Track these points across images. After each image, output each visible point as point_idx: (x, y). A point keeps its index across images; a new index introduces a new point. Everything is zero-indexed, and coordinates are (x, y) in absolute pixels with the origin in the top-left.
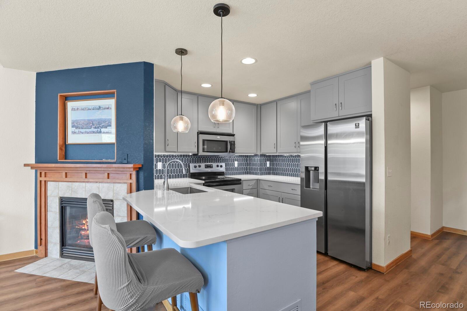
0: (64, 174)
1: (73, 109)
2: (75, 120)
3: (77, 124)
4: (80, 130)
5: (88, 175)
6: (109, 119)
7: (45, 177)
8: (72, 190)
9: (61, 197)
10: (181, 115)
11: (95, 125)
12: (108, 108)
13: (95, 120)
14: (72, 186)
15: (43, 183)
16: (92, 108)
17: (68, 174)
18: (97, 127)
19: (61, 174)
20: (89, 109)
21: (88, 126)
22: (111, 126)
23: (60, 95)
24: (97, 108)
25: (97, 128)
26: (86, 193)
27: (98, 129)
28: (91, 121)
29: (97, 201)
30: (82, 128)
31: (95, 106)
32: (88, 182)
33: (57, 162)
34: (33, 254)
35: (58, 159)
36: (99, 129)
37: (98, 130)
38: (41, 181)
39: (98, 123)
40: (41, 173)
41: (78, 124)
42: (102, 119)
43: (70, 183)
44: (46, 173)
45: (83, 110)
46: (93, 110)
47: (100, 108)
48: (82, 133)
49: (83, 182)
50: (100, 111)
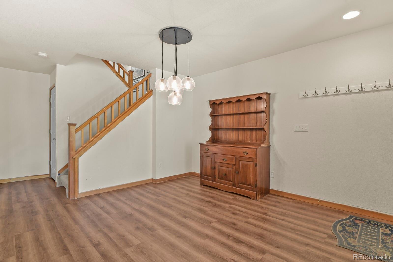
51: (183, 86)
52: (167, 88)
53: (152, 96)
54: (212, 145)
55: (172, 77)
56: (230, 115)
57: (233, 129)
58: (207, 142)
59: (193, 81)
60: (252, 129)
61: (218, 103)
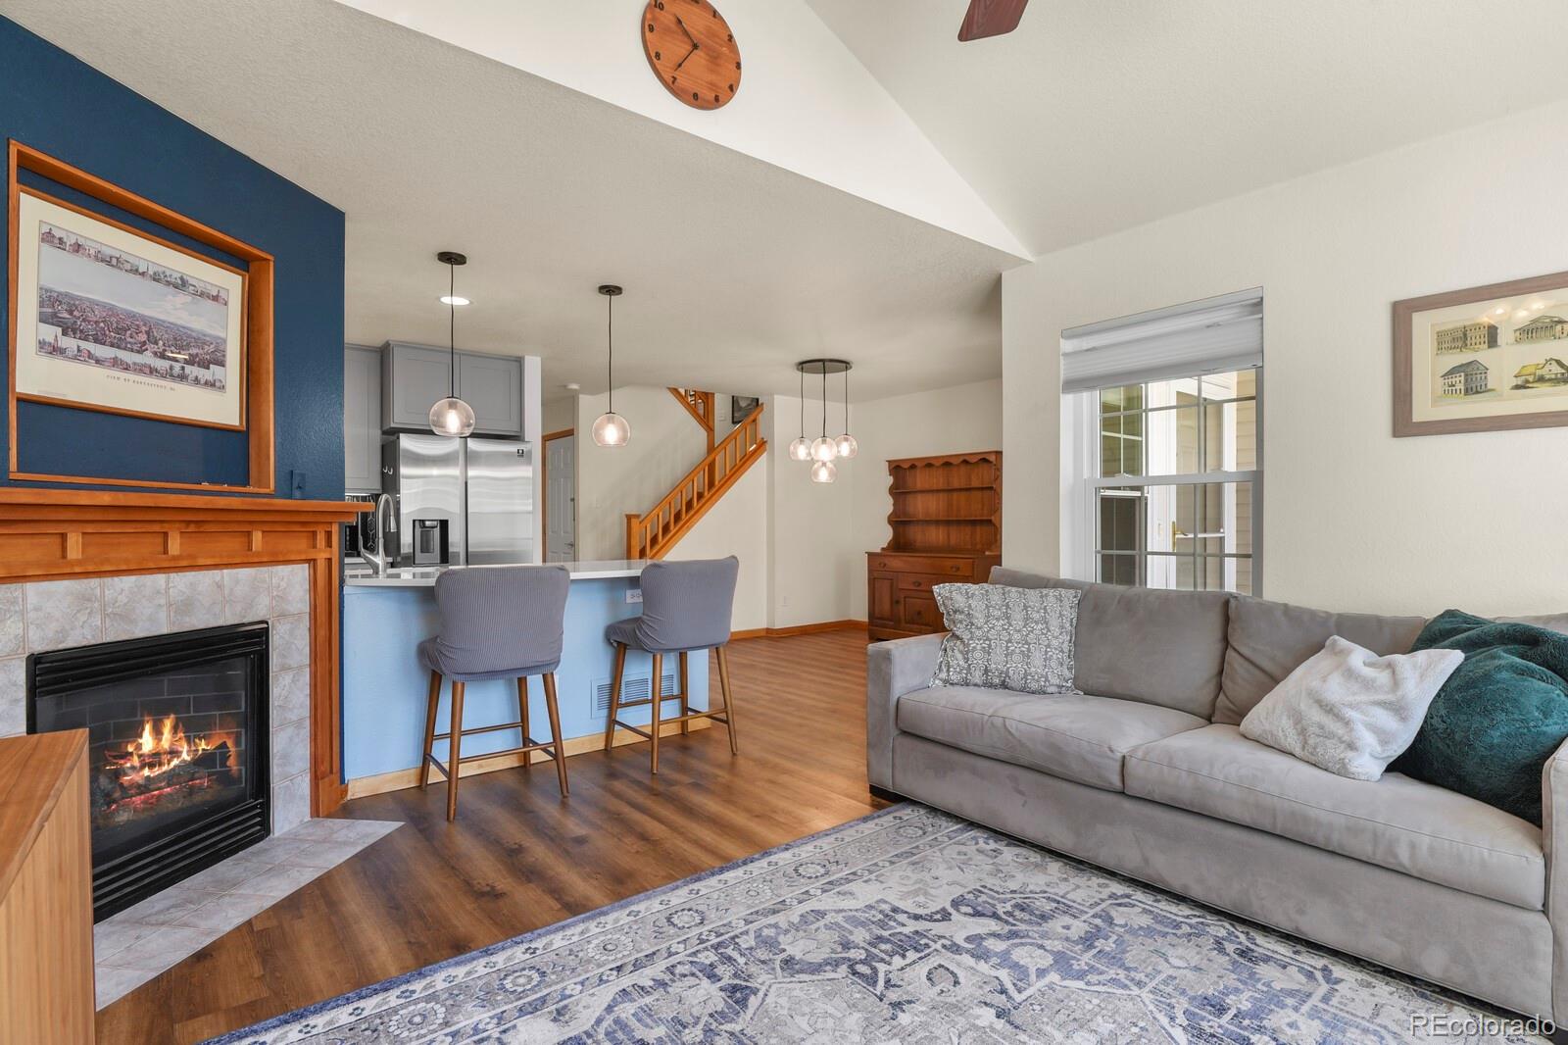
1: (52, 239)
2: (58, 293)
3: (71, 312)
4: (84, 345)
6: (219, 338)
10: (453, 397)
11: (161, 343)
12: (215, 298)
13: (159, 323)
16: (151, 272)
18: (168, 353)
20: (137, 272)
21: (129, 340)
22: (223, 366)
24: (173, 280)
25: (169, 359)
26: (172, 614)
27: (173, 363)
28: (146, 325)
30: (96, 341)
36: (179, 364)
37: (171, 368)
39: (175, 339)
41: (76, 313)
42: (191, 330)
43: (94, 582)
45: (109, 263)
46: (154, 280)
47: (182, 284)
48: (98, 361)
49: (158, 570)
50: (185, 298)
51: (839, 452)
52: (809, 454)
53: (765, 454)
54: (891, 556)
55: (820, 439)
56: (932, 491)
57: (937, 522)
58: (883, 549)
59: (855, 443)
60: (974, 523)
61: (906, 466)
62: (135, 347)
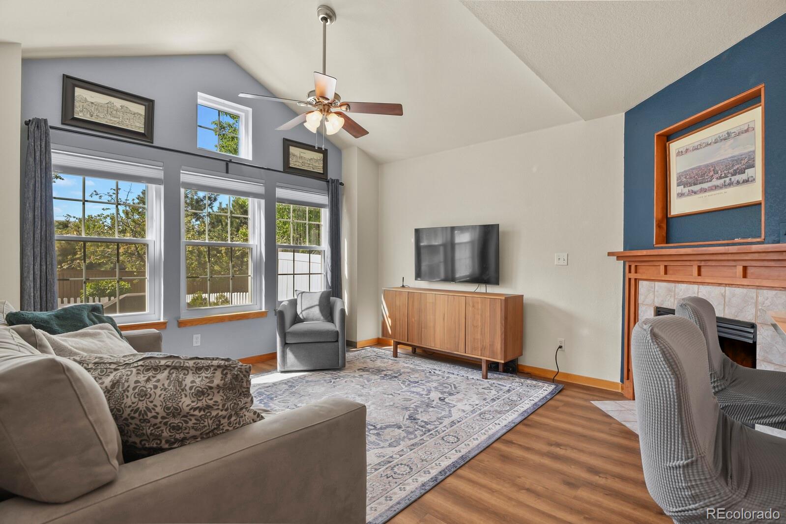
0: (662, 268)
1: (680, 154)
2: (682, 172)
3: (686, 178)
4: (691, 188)
5: (703, 270)
6: (749, 152)
7: (636, 272)
8: (674, 296)
9: (657, 308)
11: (719, 172)
12: (747, 131)
13: (718, 163)
14: (675, 289)
15: (633, 282)
16: (713, 141)
17: (668, 268)
18: (723, 175)
19: (658, 267)
20: (708, 145)
21: (707, 177)
22: (753, 167)
23: (658, 136)
24: (724, 137)
25: (724, 178)
27: (726, 179)
28: (712, 167)
29: (689, 305)
30: (695, 184)
31: (718, 136)
32: (703, 283)
33: (653, 248)
34: (618, 389)
35: (654, 243)
36: (729, 178)
37: (725, 182)
38: (630, 279)
39: (726, 166)
40: (630, 266)
41: (688, 177)
42: (735, 157)
43: (673, 285)
44: (638, 267)
45: (697, 149)
46: (715, 143)
47: (728, 136)
48: (695, 193)
49: (694, 283)
50: (730, 142)
62: (709, 180)
